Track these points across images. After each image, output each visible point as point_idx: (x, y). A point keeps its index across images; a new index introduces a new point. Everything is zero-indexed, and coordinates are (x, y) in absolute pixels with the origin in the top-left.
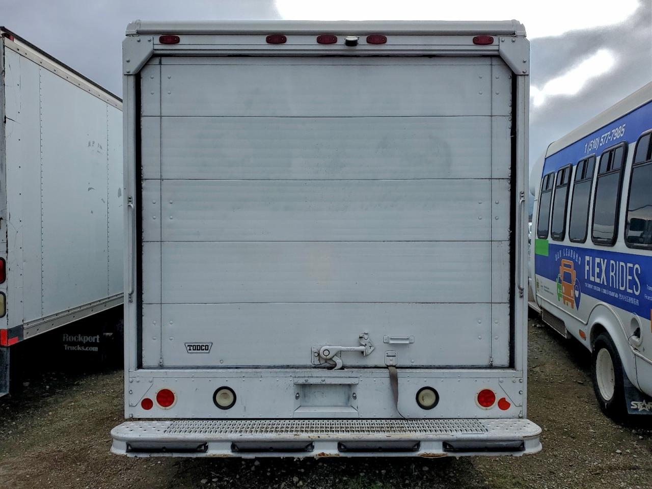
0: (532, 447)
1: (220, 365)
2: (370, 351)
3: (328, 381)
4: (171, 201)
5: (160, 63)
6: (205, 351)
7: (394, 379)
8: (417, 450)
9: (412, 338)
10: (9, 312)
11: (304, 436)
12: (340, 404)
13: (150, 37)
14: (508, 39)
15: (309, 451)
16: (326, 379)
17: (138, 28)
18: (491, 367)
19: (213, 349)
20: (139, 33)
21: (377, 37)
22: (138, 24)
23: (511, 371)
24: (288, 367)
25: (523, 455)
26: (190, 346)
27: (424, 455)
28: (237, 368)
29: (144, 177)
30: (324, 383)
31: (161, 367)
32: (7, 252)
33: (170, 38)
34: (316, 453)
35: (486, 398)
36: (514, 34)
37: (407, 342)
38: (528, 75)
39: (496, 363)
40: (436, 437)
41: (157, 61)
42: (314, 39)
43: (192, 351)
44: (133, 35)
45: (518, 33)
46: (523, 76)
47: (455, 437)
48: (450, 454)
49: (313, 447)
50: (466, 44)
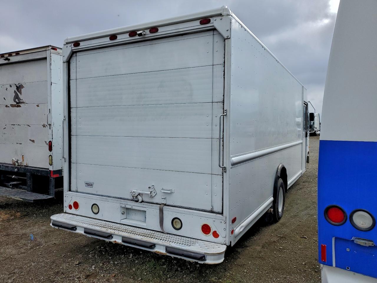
0: (211, 260)
1: (96, 193)
2: (154, 195)
3: (134, 208)
4: (80, 117)
5: (76, 56)
6: (91, 186)
7: (161, 211)
8: (153, 248)
9: (173, 190)
10: (53, 164)
11: (110, 231)
12: (143, 220)
13: (70, 45)
14: (218, 19)
15: (110, 239)
16: (133, 207)
17: (67, 41)
18: (212, 212)
19: (94, 186)
20: (67, 43)
21: (154, 29)
22: (67, 39)
23: (221, 216)
24: (121, 198)
25: (204, 263)
26: (86, 183)
27: (156, 252)
28: (102, 196)
29: (71, 107)
30: (132, 208)
31: (77, 192)
32: (52, 139)
33: (77, 44)
34: (113, 240)
35: (206, 229)
36: (221, 15)
37: (169, 192)
38: (230, 38)
39: (215, 210)
40: (162, 243)
41: (75, 55)
42: (127, 35)
43: (87, 186)
44: (65, 45)
45: (224, 13)
46: (227, 39)
47: (171, 245)
48: (168, 254)
49: (112, 237)
50: (197, 25)
